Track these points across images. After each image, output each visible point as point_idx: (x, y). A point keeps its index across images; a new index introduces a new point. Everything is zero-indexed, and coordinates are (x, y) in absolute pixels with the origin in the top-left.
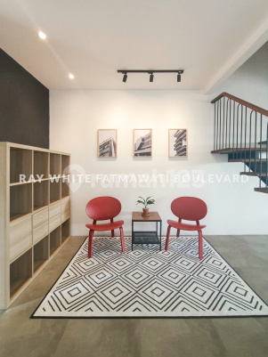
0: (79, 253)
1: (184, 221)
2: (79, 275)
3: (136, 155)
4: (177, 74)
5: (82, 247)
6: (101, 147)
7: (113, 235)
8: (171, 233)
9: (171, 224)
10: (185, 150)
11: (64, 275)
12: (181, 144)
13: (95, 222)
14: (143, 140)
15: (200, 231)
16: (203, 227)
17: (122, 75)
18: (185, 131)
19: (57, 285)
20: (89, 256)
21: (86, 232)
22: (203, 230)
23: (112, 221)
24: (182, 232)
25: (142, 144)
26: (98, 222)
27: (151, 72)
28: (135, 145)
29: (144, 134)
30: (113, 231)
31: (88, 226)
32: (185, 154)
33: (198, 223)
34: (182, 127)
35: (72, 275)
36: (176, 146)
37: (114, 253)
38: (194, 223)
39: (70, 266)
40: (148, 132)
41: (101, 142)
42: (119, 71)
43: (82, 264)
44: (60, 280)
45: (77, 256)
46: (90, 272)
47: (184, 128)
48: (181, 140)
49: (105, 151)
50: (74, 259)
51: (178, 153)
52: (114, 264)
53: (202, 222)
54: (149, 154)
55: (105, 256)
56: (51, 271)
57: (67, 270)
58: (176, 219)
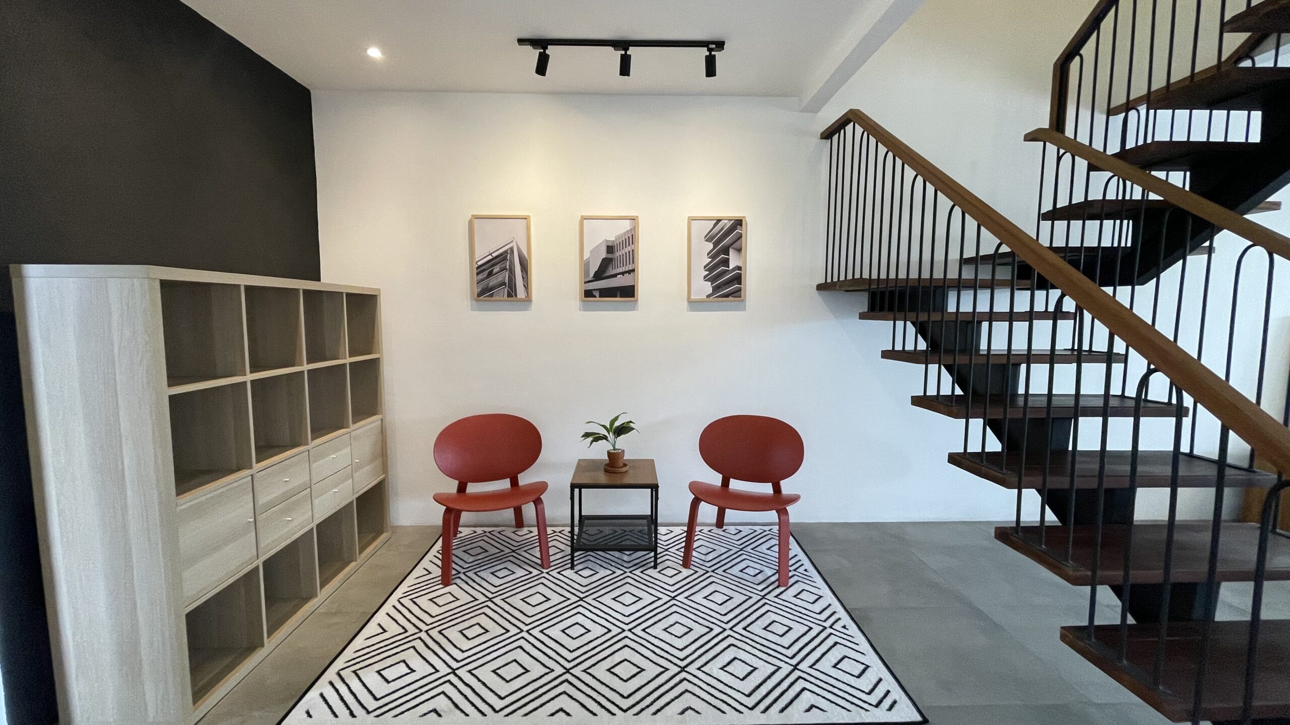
0: (419, 571)
1: (736, 485)
2: (411, 630)
3: (588, 294)
4: (704, 52)
5: (430, 556)
6: (480, 269)
7: (519, 522)
8: (700, 518)
9: (700, 494)
10: (738, 279)
11: (372, 628)
12: (726, 262)
13: (462, 489)
14: (610, 249)
15: (782, 512)
16: (793, 499)
17: (534, 54)
18: (739, 223)
19: (348, 653)
20: (446, 580)
21: (436, 515)
22: (789, 508)
23: (514, 483)
24: (731, 515)
25: (606, 263)
26: (473, 488)
27: (622, 45)
28: (586, 266)
29: (613, 232)
30: (518, 512)
31: (439, 499)
32: (737, 293)
33: (777, 489)
34: (729, 212)
35: (394, 629)
36: (710, 268)
37: (520, 572)
38: (766, 489)
39: (387, 608)
40: (626, 226)
41: (483, 253)
42: (521, 41)
43: (423, 602)
44: (358, 642)
45: (410, 580)
46: (444, 622)
47: (736, 214)
48: (726, 251)
49: (493, 281)
50: (403, 588)
51: (716, 289)
52: (516, 601)
53: (788, 486)
54: (628, 292)
55: (492, 580)
56: (336, 620)
57: (381, 617)
58: (714, 479)
